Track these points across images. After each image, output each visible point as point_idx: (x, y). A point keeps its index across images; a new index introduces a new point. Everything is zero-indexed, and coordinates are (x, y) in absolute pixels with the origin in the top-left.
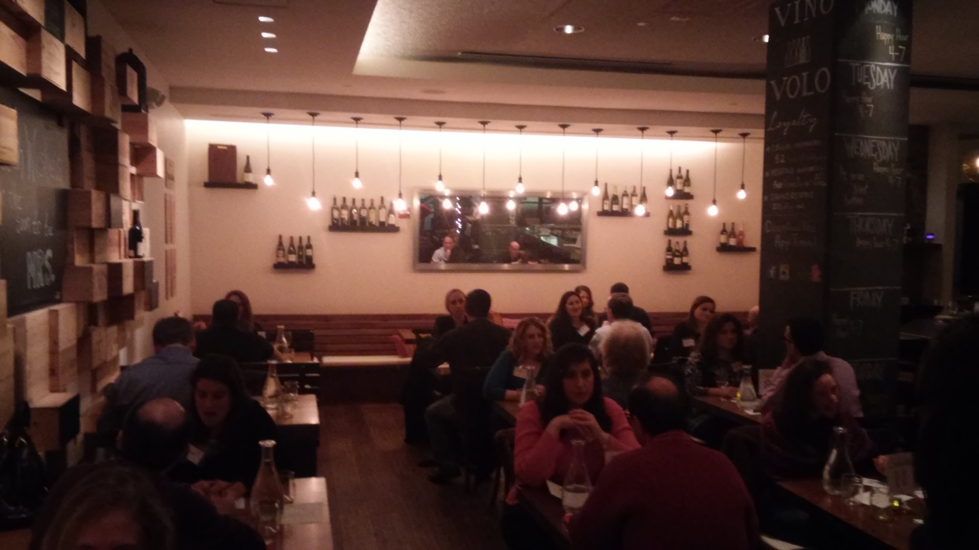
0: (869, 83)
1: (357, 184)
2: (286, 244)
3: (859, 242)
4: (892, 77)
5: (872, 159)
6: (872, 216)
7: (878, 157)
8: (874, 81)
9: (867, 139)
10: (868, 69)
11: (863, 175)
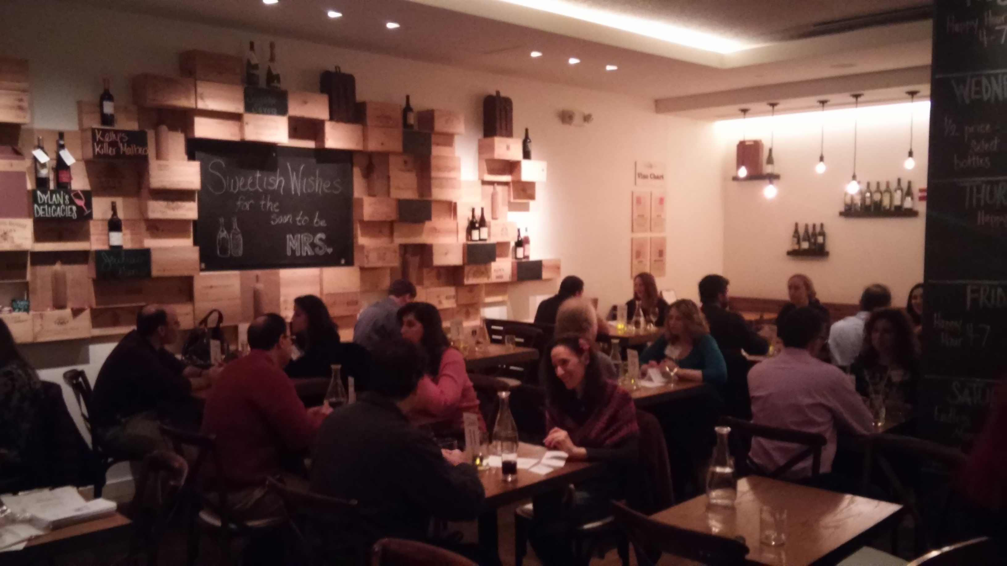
2: (801, 231)
9: (996, 76)
11: (988, 127)
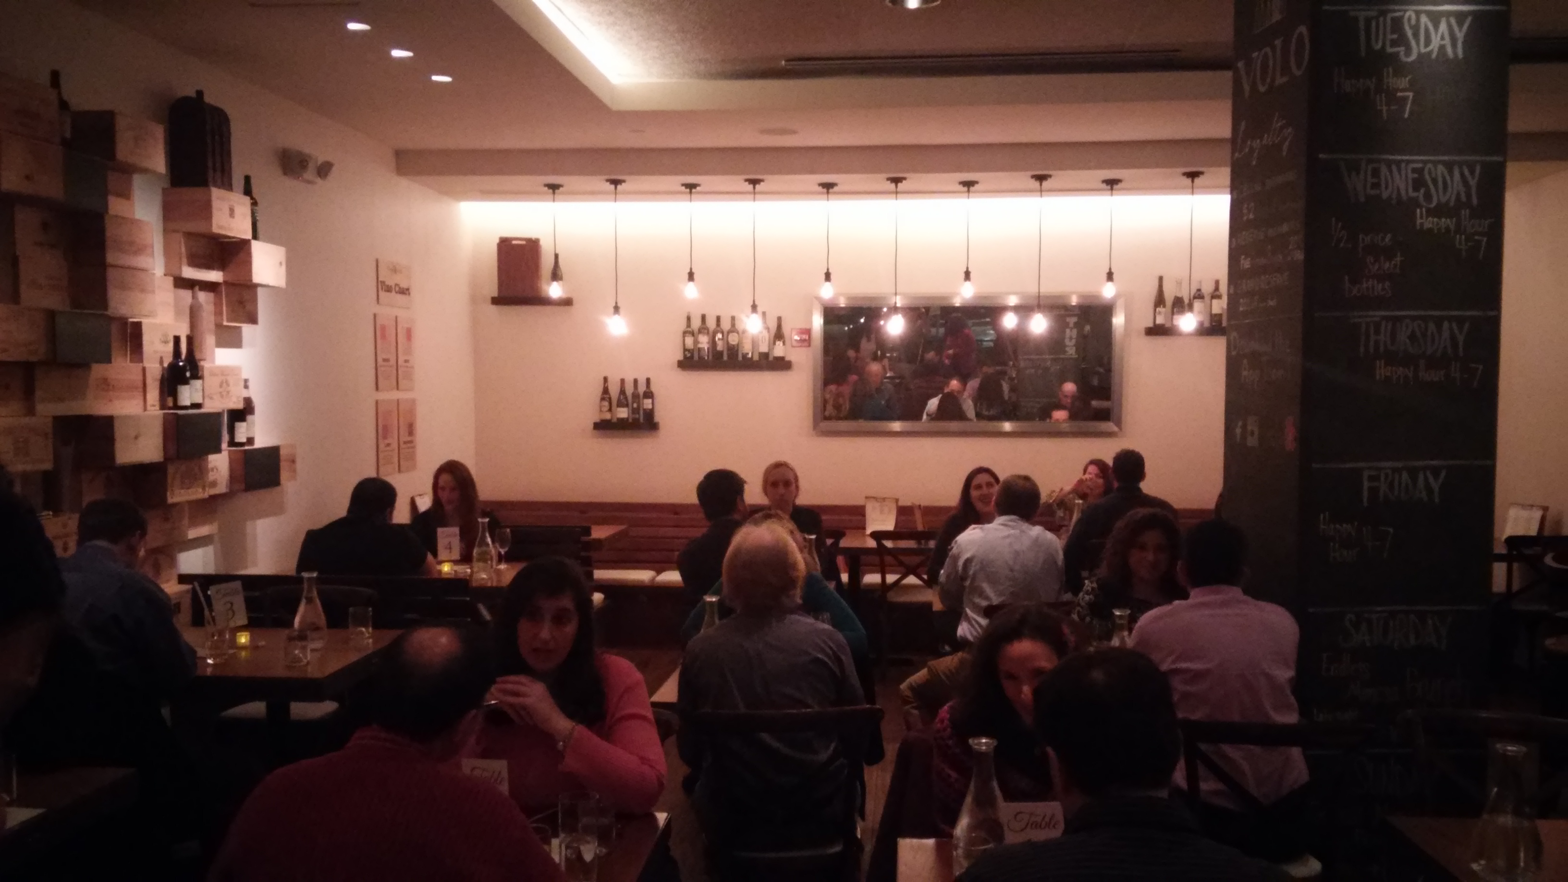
0: (1402, 49)
1: (691, 291)
2: (614, 391)
3: (1382, 371)
4: (1460, 35)
5: (1415, 203)
6: (1413, 318)
7: (1428, 197)
8: (1413, 43)
9: (1398, 163)
10: (1397, 25)
11: (1389, 236)
